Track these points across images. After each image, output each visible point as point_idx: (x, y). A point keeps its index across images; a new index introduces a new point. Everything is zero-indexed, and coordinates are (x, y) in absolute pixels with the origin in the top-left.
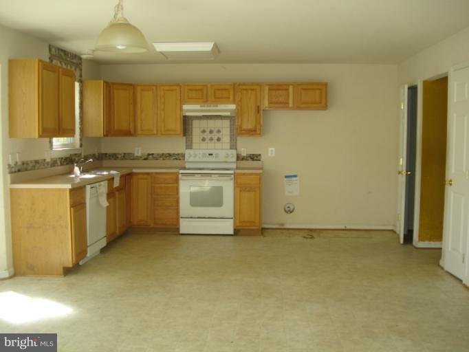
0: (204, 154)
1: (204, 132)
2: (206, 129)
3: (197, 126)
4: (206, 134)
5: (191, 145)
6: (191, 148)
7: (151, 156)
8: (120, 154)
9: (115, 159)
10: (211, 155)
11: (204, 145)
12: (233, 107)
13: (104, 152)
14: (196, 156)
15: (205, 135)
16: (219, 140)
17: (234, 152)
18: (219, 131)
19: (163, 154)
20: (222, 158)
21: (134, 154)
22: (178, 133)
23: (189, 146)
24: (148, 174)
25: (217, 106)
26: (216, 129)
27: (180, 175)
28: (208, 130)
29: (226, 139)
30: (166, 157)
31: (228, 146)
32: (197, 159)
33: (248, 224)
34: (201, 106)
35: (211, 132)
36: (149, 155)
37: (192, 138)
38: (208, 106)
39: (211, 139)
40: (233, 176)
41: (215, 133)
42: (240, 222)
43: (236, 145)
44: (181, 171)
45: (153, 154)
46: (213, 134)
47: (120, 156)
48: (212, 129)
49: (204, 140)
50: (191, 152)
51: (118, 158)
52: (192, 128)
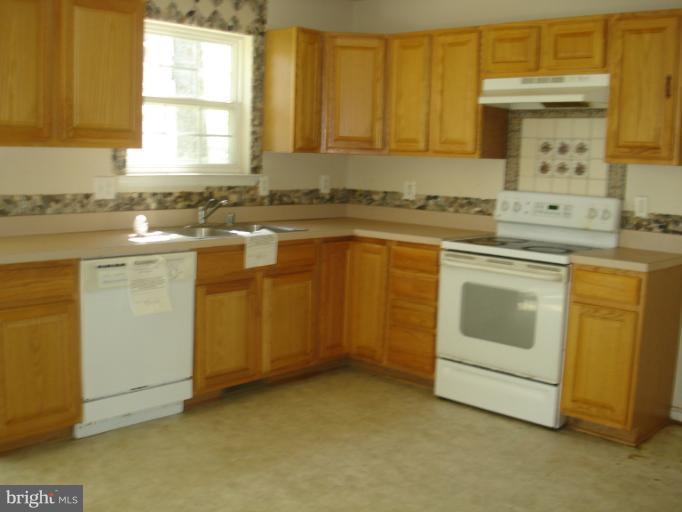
0: (538, 205)
1: (546, 148)
2: (551, 142)
3: (531, 134)
4: (550, 153)
5: (515, 181)
6: (515, 189)
7: (431, 202)
8: (377, 193)
9: (369, 204)
10: (553, 207)
11: (543, 182)
12: (601, 80)
13: (350, 185)
14: (517, 207)
15: (547, 158)
16: (580, 170)
17: (612, 205)
18: (581, 149)
19: (456, 199)
20: (578, 219)
21: (402, 195)
22: (470, 147)
23: (511, 184)
24: (382, 242)
25: (561, 80)
26: (577, 143)
27: (443, 254)
28: (556, 145)
29: (598, 169)
30: (462, 206)
31: (601, 187)
32: (520, 217)
33: (594, 410)
34: (524, 82)
35: (563, 149)
36: (429, 198)
37: (517, 164)
38: (540, 81)
39: (562, 168)
40: (563, 271)
41: (571, 153)
42: (574, 401)
43: (623, 187)
44: (447, 245)
45: (435, 197)
46: (567, 156)
47: (376, 197)
48: (567, 142)
49: (544, 169)
50: (510, 197)
51: (372, 201)
52: (519, 138)
